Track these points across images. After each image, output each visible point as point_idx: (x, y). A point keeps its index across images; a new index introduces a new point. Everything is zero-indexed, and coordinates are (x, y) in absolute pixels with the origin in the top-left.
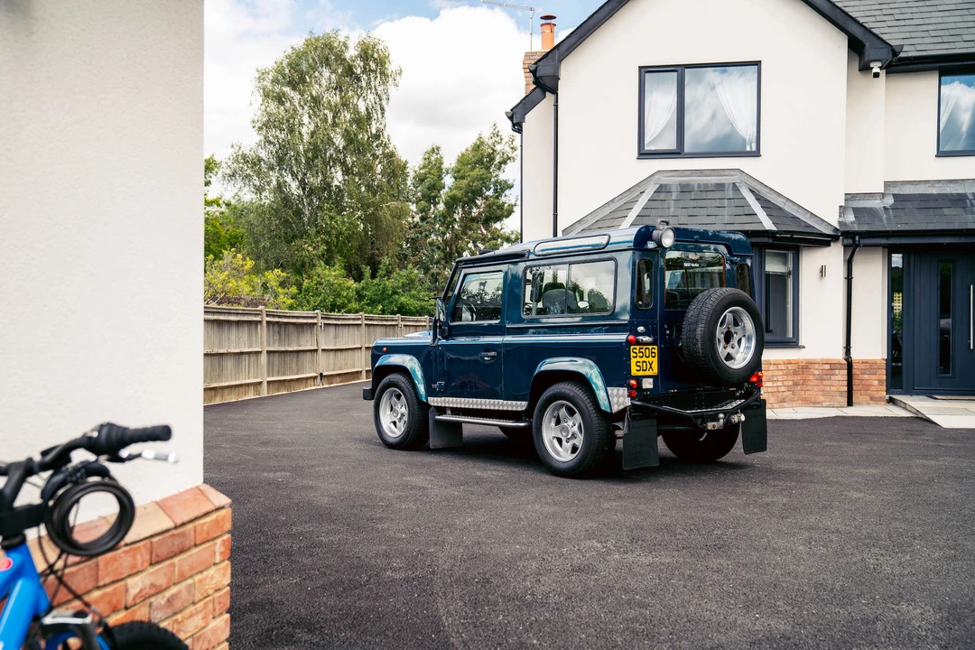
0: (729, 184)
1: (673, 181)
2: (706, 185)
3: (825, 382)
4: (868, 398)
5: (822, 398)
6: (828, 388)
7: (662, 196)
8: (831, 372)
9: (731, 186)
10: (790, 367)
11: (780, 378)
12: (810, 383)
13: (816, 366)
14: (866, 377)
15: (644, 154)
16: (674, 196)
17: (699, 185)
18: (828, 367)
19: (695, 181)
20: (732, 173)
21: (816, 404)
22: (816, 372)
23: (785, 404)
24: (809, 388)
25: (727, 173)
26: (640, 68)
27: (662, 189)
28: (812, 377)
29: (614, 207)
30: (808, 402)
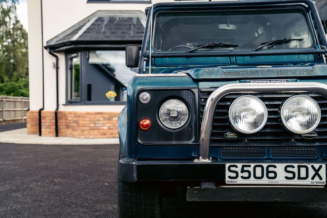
0: (135, 18)
1: (106, 16)
2: (123, 18)
7: (99, 23)
9: (136, 19)
15: (91, 1)
16: (105, 23)
17: (119, 18)
19: (118, 16)
20: (137, 12)
25: (134, 12)
27: (100, 19)
29: (74, 29)
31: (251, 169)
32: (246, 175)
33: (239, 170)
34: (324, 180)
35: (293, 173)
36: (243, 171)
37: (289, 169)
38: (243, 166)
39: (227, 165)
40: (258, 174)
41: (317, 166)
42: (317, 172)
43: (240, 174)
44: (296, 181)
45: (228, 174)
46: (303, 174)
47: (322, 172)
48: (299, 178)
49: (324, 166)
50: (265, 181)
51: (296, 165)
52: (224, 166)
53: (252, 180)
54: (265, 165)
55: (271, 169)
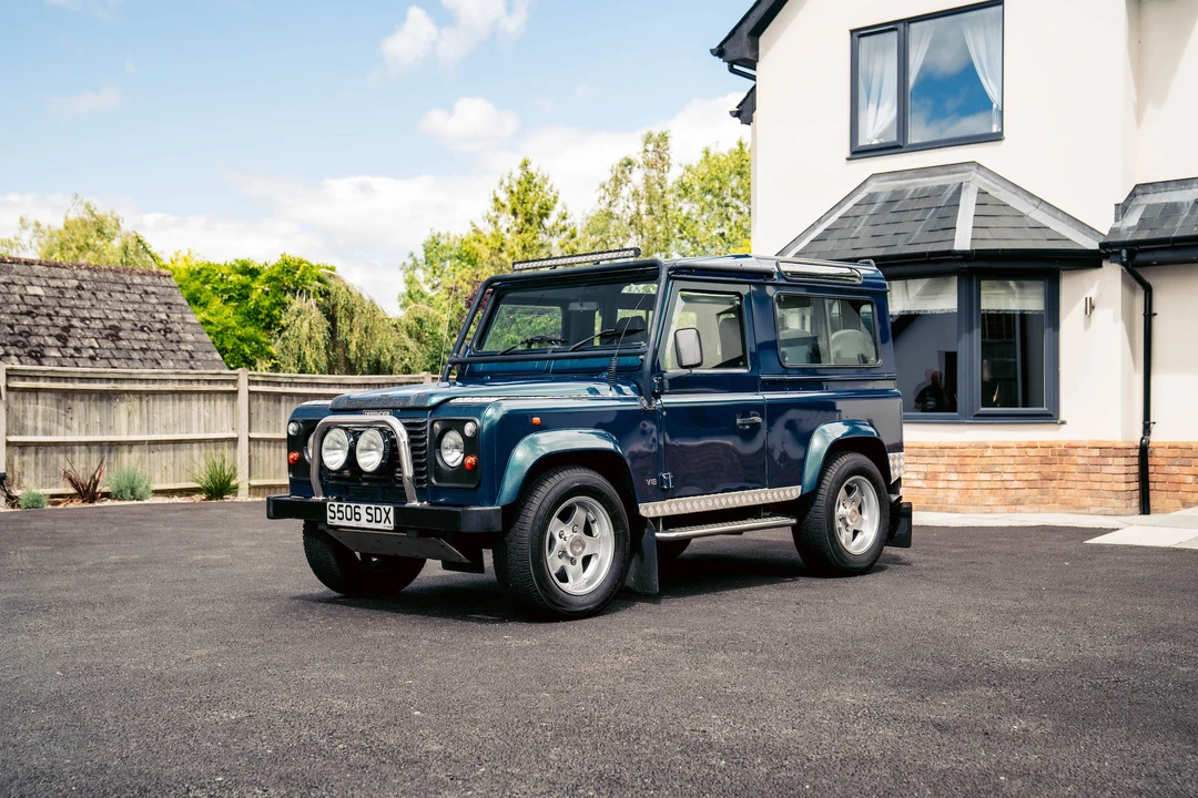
0: (954, 186)
1: (889, 186)
2: (926, 189)
3: (1093, 477)
4: (1178, 503)
5: (1089, 501)
6: (1097, 486)
8: (1101, 461)
9: (955, 189)
10: (1031, 452)
11: (1009, 469)
12: (1071, 477)
13: (1080, 451)
14: (1175, 469)
15: (858, 153)
16: (875, 208)
17: (916, 190)
18: (1096, 452)
20: (966, 167)
21: (1080, 508)
22: (1080, 461)
23: (1019, 507)
24: (1070, 485)
25: (959, 169)
26: (852, 32)
28: (1073, 469)
30: (1067, 505)
31: (343, 509)
32: (340, 515)
33: (335, 509)
34: (392, 525)
35: (371, 515)
36: (339, 511)
37: (369, 511)
38: (339, 506)
39: (328, 504)
40: (349, 517)
41: (387, 508)
42: (387, 514)
43: (337, 515)
44: (373, 525)
45: (329, 514)
46: (378, 519)
47: (391, 516)
48: (376, 522)
49: (392, 508)
50: (353, 523)
51: (373, 506)
52: (326, 504)
53: (345, 523)
54: (353, 505)
55: (357, 510)
